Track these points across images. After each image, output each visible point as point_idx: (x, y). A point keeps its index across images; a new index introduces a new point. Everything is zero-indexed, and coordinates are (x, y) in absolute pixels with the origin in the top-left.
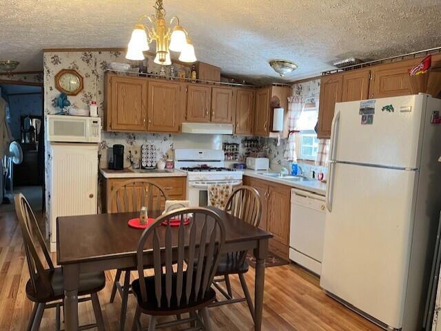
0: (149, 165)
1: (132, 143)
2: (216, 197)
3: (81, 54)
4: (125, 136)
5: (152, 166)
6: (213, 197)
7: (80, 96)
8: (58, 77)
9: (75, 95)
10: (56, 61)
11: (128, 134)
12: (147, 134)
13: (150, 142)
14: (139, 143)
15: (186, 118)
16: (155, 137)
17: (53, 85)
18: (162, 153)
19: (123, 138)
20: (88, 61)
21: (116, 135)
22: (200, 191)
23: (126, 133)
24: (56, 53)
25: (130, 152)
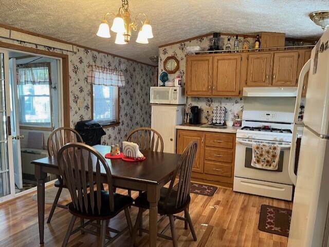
0: (218, 122)
1: (210, 105)
2: (261, 155)
3: (179, 45)
4: (205, 100)
5: (220, 123)
6: (258, 155)
7: (178, 73)
8: (165, 62)
9: (175, 73)
10: (165, 53)
11: (207, 98)
12: (221, 98)
13: (223, 105)
14: (215, 105)
15: (246, 83)
16: (228, 100)
17: (163, 68)
18: (234, 113)
19: (203, 101)
20: (183, 49)
21: (199, 99)
22: (246, 148)
23: (206, 98)
24: (165, 47)
25: (208, 112)
